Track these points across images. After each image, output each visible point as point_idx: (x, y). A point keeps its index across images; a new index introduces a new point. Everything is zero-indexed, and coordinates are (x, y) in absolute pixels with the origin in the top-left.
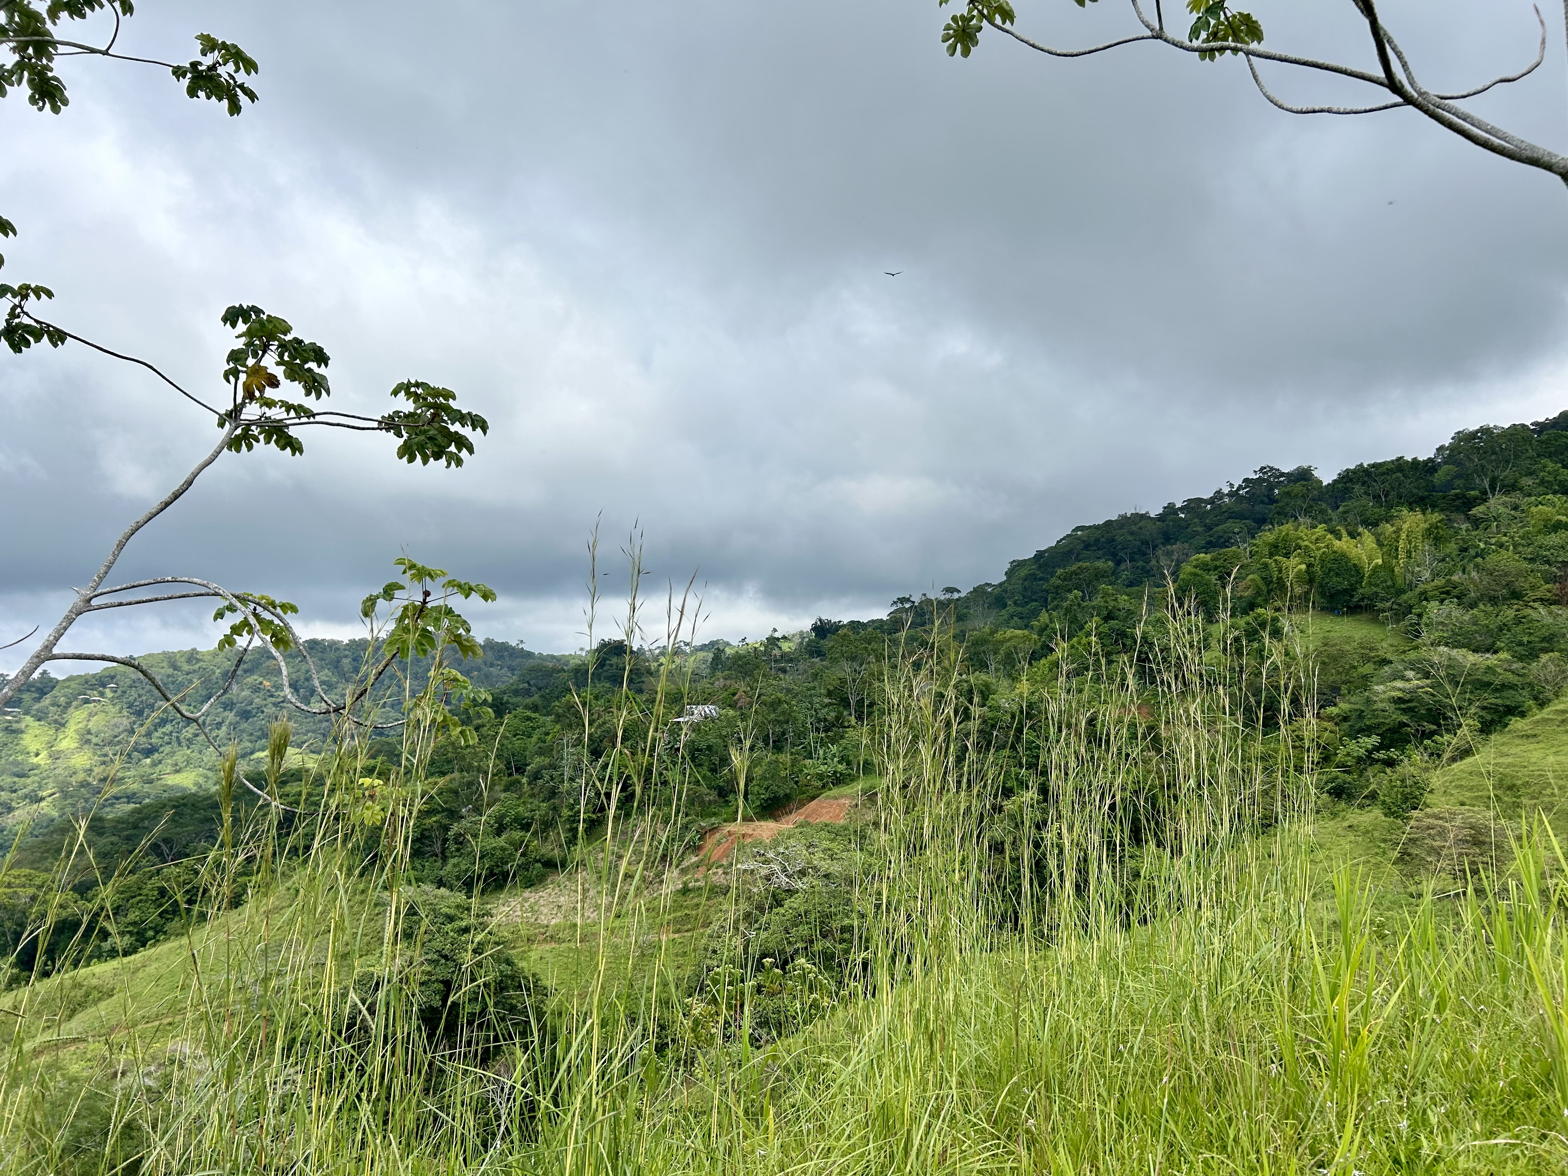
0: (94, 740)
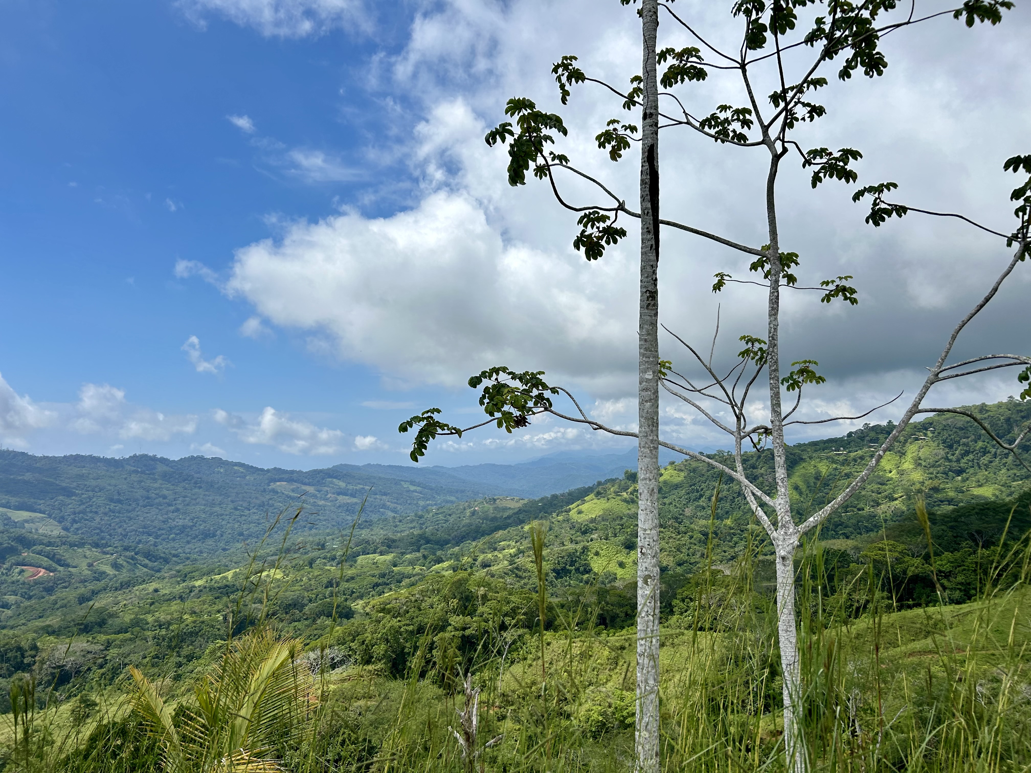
0: (924, 464)
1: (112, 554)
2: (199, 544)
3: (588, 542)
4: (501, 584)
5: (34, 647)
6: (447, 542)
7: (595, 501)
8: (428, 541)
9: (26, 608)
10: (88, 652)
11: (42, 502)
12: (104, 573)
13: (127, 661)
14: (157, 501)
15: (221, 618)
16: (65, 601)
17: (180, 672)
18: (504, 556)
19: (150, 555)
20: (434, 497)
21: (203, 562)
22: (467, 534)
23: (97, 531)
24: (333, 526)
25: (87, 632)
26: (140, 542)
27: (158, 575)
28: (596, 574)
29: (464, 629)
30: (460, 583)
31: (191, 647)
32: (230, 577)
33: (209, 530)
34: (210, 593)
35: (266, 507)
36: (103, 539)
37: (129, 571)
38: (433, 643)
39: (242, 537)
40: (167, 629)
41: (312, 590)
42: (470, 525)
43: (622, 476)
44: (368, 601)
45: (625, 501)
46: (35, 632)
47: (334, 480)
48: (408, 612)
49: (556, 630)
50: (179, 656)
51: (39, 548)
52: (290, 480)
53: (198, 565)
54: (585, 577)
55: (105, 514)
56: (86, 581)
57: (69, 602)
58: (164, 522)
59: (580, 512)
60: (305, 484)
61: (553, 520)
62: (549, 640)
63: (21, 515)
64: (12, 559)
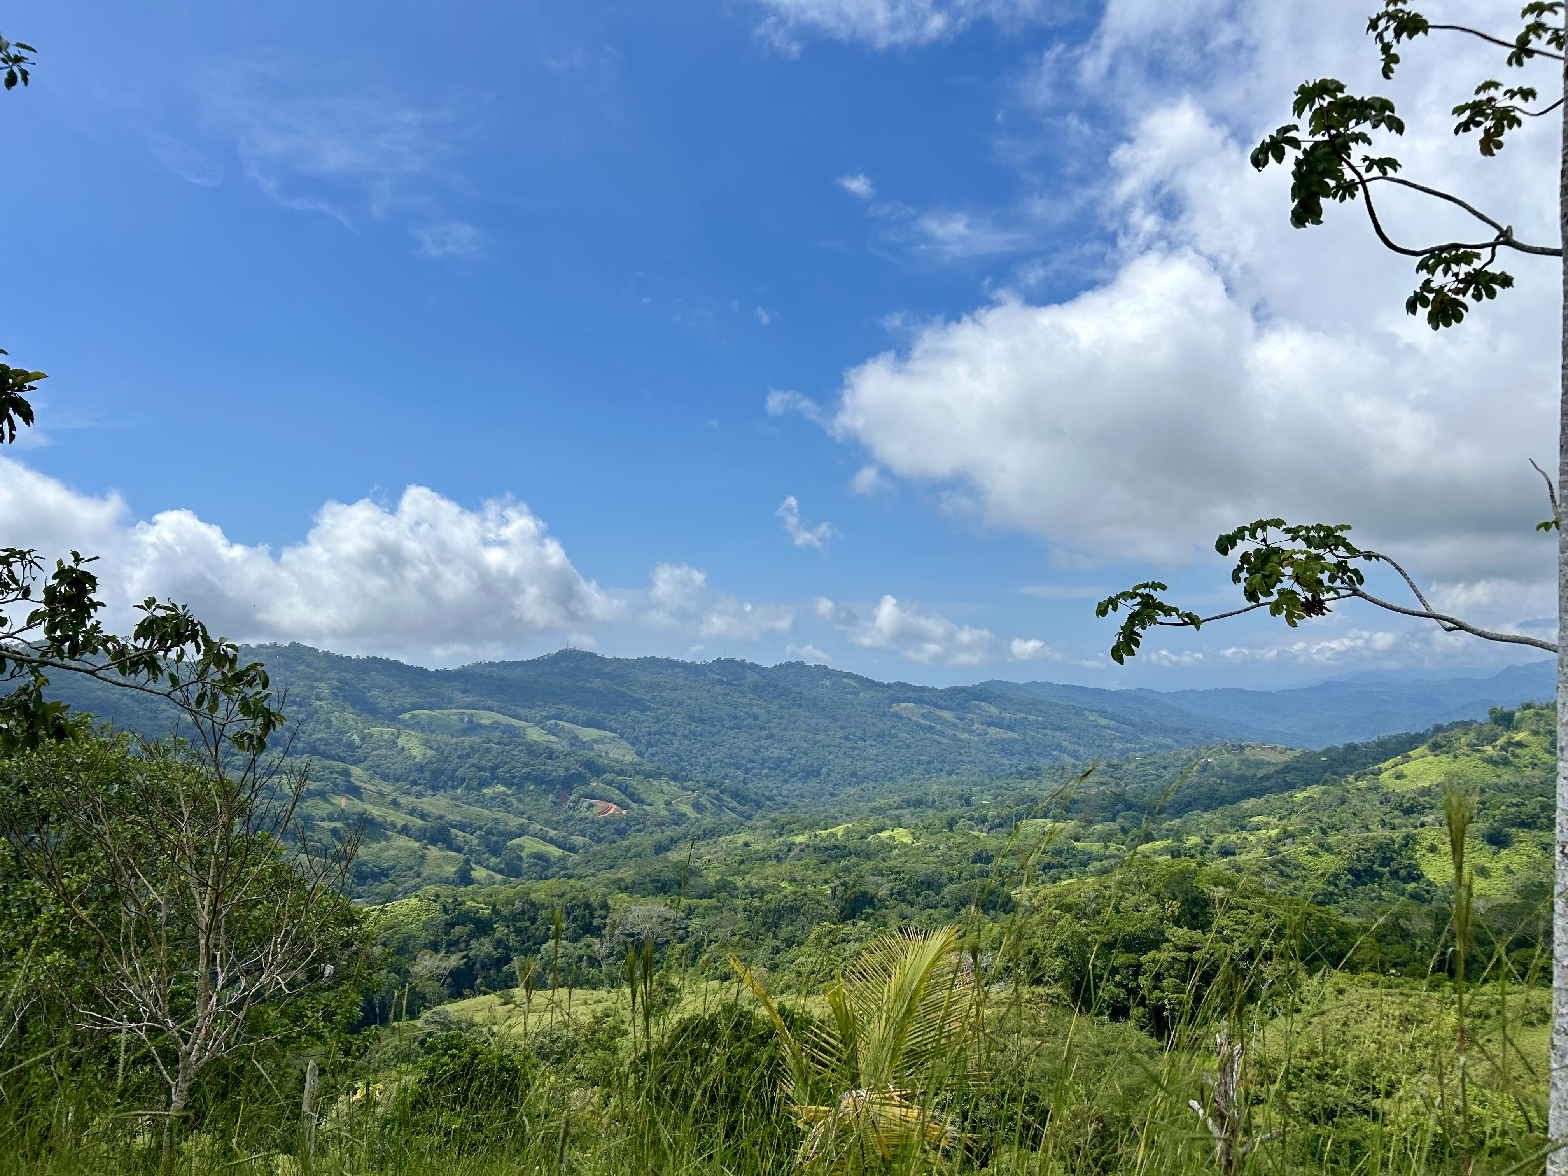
1: (693, 791)
2: (799, 785)
3: (1416, 828)
4: (1254, 885)
5: (605, 906)
6: (1161, 810)
7: (1431, 758)
8: (1129, 807)
9: (595, 854)
10: (666, 919)
11: (613, 717)
12: (684, 815)
13: (712, 936)
14: (746, 722)
15: (829, 892)
16: (640, 849)
17: (777, 961)
18: (1259, 840)
19: (738, 796)
20: (1139, 738)
21: (804, 810)
22: (1195, 800)
23: (676, 759)
24: (982, 771)
25: (665, 893)
26: (725, 777)
27: (748, 823)
28: (1430, 884)
29: (1191, 949)
30: (1186, 875)
31: (790, 928)
32: (840, 834)
33: (812, 766)
34: (814, 855)
35: (887, 738)
36: (682, 769)
37: (713, 814)
38: (1139, 965)
39: (854, 779)
40: (761, 898)
41: (953, 864)
42: (1199, 785)
43: (1483, 717)
44: (1037, 889)
45: (1490, 760)
46: (606, 886)
47: (983, 704)
48: (1099, 913)
49: (1354, 970)
50: (776, 938)
51: (609, 776)
52: (919, 701)
53: (798, 814)
54: (1411, 886)
55: (685, 736)
56: (663, 825)
57: (644, 850)
58: (755, 751)
59: (1399, 776)
60: (941, 707)
61: (1349, 787)
62: (1341, 986)
63: (589, 734)
64: (580, 789)
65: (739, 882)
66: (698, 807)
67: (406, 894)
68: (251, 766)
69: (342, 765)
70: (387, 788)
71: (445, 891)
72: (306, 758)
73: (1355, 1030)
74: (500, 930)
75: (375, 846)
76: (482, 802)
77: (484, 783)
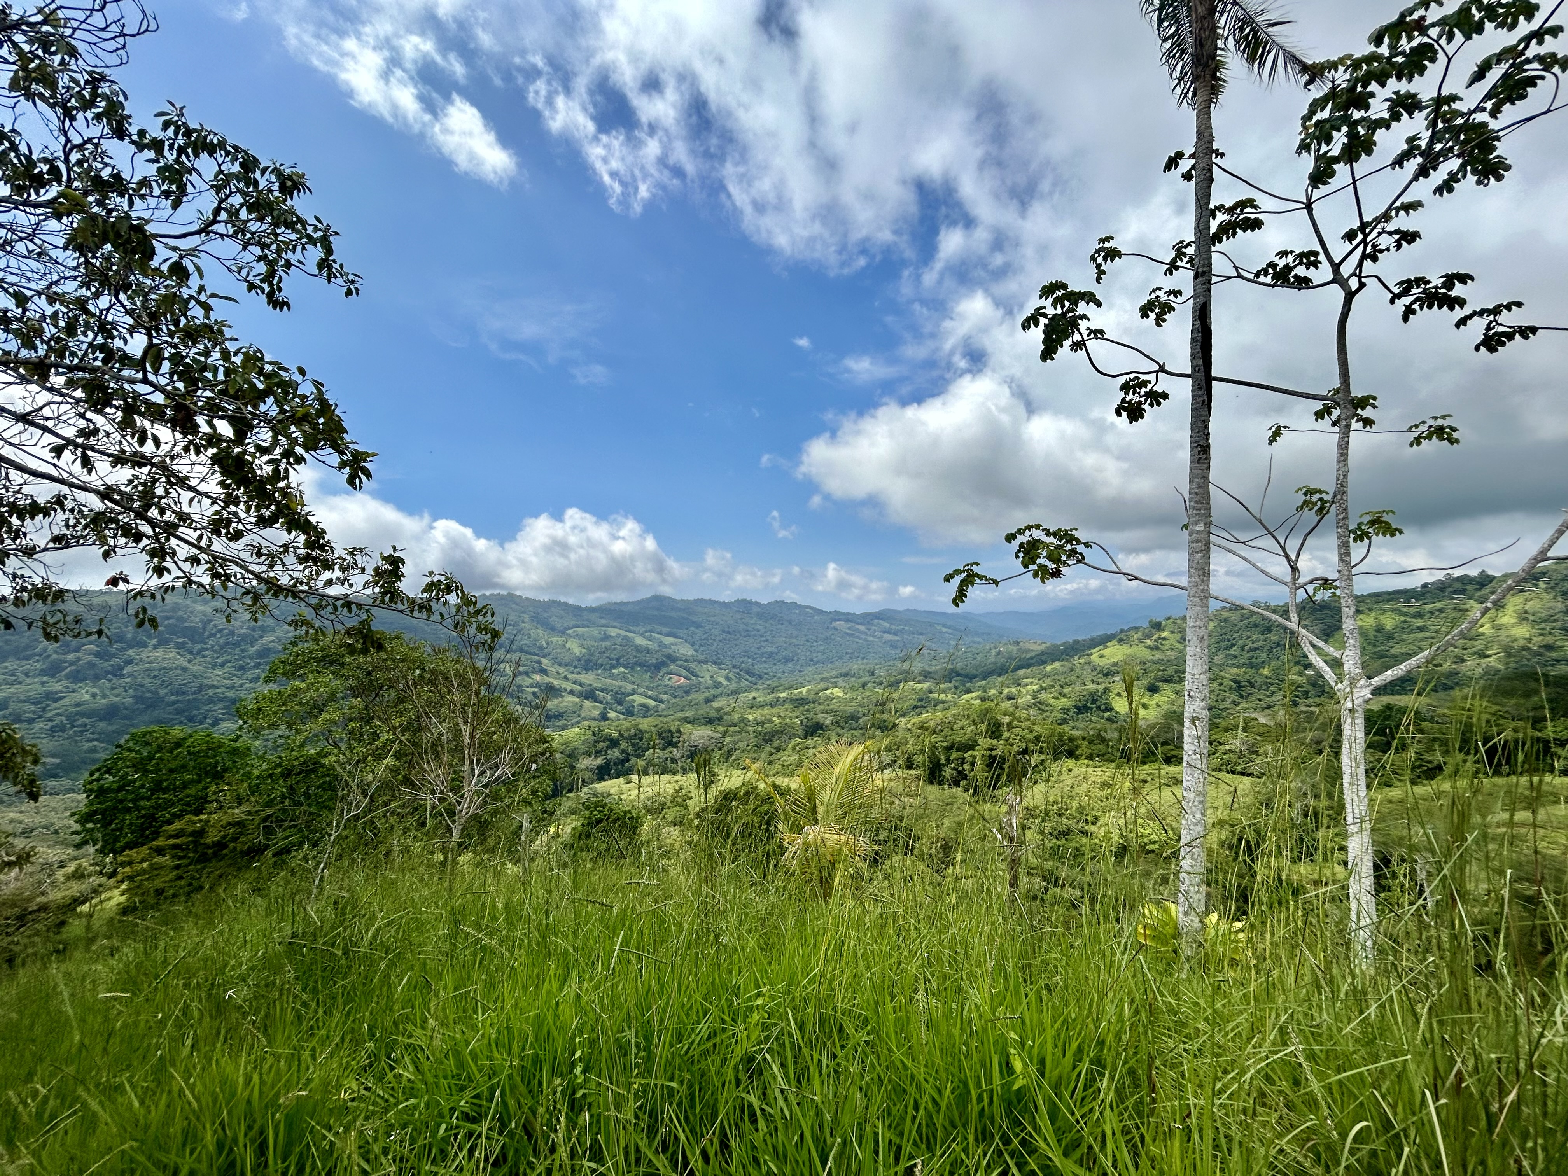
1: (725, 670)
2: (782, 666)
3: (1109, 684)
4: (1025, 715)
6: (975, 676)
7: (1118, 647)
8: (958, 675)
9: (673, 704)
10: (712, 738)
11: (681, 631)
12: (721, 683)
13: (737, 746)
14: (753, 633)
15: (799, 722)
16: (697, 701)
17: (772, 759)
18: (1028, 691)
19: (749, 672)
20: (964, 638)
21: (785, 679)
22: (993, 670)
23: (716, 653)
24: (880, 657)
25: (711, 724)
26: (742, 662)
27: (755, 687)
28: (1116, 713)
29: (991, 750)
30: (988, 710)
31: (778, 742)
32: (804, 692)
33: (789, 656)
34: (791, 703)
35: (830, 641)
36: (719, 659)
37: (736, 682)
38: (964, 758)
39: (812, 663)
40: (762, 726)
41: (865, 707)
42: (995, 663)
43: (1146, 625)
44: (909, 719)
45: (1149, 647)
46: (679, 721)
47: (881, 621)
48: (942, 731)
49: (1077, 758)
50: (771, 747)
51: (680, 663)
52: (847, 621)
53: (782, 682)
54: (1107, 714)
55: (720, 641)
56: (709, 688)
57: (699, 702)
58: (758, 648)
59: (1102, 657)
60: (858, 624)
61: (1075, 662)
62: (1070, 767)
63: (668, 640)
64: (664, 670)
65: (750, 717)
66: (728, 679)
67: (572, 726)
68: (489, 659)
69: (536, 658)
70: (561, 670)
71: (593, 724)
72: (518, 654)
73: (1077, 790)
74: (624, 744)
75: (556, 701)
76: (612, 677)
77: (613, 667)
